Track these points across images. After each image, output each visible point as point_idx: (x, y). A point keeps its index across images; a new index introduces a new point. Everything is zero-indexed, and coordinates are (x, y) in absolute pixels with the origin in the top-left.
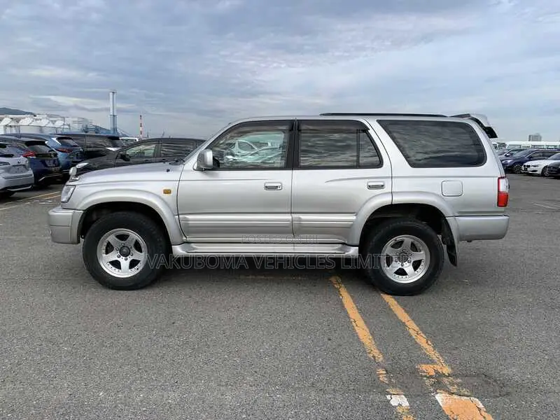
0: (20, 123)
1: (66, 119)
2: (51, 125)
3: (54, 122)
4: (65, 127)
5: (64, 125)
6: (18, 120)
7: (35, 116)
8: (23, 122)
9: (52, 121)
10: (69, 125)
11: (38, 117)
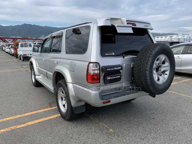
0: (172, 38)
1: (189, 35)
2: (183, 38)
3: (184, 36)
4: (188, 38)
5: (188, 37)
6: (172, 37)
7: (178, 35)
8: (173, 37)
9: (183, 36)
10: (190, 37)
11: (179, 35)
